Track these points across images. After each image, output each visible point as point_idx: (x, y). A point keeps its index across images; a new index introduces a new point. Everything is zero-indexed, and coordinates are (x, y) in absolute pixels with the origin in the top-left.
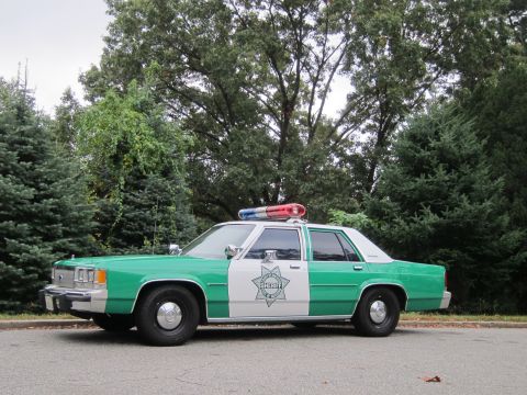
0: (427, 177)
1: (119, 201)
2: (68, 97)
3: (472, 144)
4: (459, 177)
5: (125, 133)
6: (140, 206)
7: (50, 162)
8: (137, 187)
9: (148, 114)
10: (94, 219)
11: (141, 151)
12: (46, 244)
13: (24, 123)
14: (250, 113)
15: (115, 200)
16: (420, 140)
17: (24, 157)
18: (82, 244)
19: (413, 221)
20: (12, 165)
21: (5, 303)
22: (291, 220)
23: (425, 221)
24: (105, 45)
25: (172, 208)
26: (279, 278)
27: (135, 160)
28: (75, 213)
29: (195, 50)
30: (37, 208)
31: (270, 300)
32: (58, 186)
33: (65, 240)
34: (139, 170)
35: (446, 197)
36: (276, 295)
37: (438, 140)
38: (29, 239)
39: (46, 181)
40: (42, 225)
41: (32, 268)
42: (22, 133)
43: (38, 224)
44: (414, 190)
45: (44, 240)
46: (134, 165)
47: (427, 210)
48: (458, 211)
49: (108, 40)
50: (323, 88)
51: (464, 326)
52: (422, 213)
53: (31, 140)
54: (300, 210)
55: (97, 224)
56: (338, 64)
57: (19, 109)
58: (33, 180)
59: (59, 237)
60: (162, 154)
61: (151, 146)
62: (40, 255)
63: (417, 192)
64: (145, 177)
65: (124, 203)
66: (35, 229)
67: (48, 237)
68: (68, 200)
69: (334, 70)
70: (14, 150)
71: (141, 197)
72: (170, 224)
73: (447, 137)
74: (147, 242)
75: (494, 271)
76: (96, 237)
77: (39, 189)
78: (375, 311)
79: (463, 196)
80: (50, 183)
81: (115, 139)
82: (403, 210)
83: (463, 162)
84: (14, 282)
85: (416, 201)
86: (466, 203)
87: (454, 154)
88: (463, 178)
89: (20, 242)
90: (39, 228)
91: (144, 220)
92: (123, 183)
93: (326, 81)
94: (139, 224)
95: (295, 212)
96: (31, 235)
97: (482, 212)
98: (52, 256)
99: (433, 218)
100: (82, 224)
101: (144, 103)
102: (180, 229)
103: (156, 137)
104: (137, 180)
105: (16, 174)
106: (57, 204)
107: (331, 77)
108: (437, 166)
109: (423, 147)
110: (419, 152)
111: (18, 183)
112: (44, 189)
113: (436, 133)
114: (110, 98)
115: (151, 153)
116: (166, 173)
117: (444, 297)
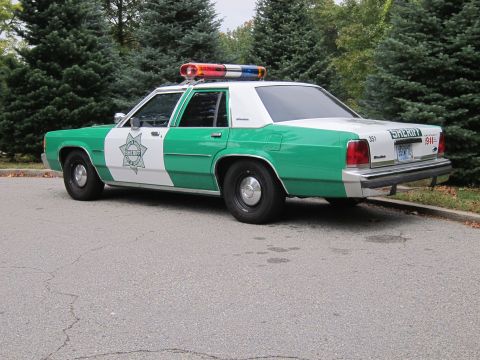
26: (139, 146)
31: (133, 167)
36: (136, 163)
95: (189, 72)
117: (343, 179)
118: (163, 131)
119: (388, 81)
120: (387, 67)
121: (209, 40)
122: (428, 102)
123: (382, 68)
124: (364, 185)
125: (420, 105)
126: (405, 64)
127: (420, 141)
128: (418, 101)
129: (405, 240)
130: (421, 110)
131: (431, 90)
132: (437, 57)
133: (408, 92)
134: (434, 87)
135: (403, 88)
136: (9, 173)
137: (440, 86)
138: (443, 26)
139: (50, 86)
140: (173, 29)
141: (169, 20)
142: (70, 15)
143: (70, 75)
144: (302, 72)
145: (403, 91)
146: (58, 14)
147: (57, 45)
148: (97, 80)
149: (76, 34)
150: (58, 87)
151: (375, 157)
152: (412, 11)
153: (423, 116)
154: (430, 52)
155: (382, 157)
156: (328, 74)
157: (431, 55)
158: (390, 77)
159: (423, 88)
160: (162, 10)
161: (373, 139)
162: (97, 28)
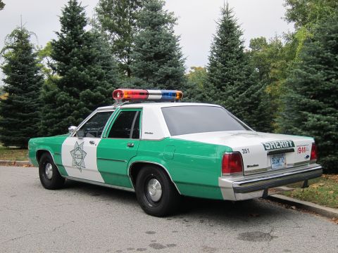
26: (82, 151)
31: (78, 167)
36: (81, 164)
95: (118, 96)
117: (220, 185)
118: (97, 141)
119: (296, 99)
120: (295, 89)
121: (176, 72)
122: (324, 114)
123: (292, 90)
124: (236, 190)
125: (318, 116)
126: (308, 87)
127: (293, 150)
128: (317, 113)
129: (272, 237)
130: (319, 120)
131: (327, 105)
132: (331, 82)
133: (309, 107)
134: (328, 103)
135: (306, 104)
136: (25, 164)
137: (333, 102)
138: (336, 59)
139: (71, 103)
140: (152, 65)
141: (150, 59)
142: (86, 56)
143: (84, 96)
144: (241, 93)
145: (307, 106)
146: (78, 56)
147: (77, 76)
148: (104, 99)
149: (90, 69)
150: (76, 104)
151: (248, 166)
152: (313, 49)
153: (320, 124)
154: (326, 78)
155: (254, 166)
156: (260, 94)
157: (326, 80)
158: (298, 96)
159: (321, 104)
160: (145, 52)
161: (246, 151)
162: (108, 65)
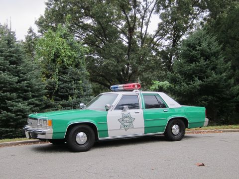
0: (196, 64)
1: (56, 80)
2: (31, 31)
3: (216, 47)
4: (211, 63)
5: (57, 49)
6: (66, 82)
7: (24, 64)
8: (64, 73)
9: (67, 39)
10: (46, 89)
11: (65, 56)
12: (25, 102)
13: (11, 47)
14: (114, 34)
15: (55, 79)
16: (192, 46)
17: (12, 63)
18: (41, 101)
19: (190, 84)
20: (7, 67)
21: (8, 129)
22: (134, 91)
23: (196, 84)
24: (46, 6)
25: (81, 82)
26: (130, 118)
27: (62, 60)
28: (37, 87)
29: (87, 7)
30: (19, 86)
31: (126, 128)
32: (28, 75)
33: (33, 99)
34: (64, 65)
35: (205, 72)
36: (129, 126)
37: (200, 46)
38: (17, 100)
39: (23, 73)
40: (22, 93)
41: (19, 113)
42: (10, 52)
43: (20, 93)
44: (190, 69)
45: (23, 100)
46: (62, 63)
47: (196, 79)
48: (211, 79)
49: (47, 4)
50: (147, 21)
51: (215, 132)
52: (194, 80)
53: (15, 55)
54: (138, 86)
55: (47, 91)
56: (153, 9)
57: (8, 40)
58: (17, 73)
59: (30, 98)
60: (75, 57)
61: (69, 54)
62: (22, 107)
63: (191, 70)
64: (68, 68)
65: (58, 80)
66: (19, 95)
67: (25, 99)
68: (34, 81)
69: (152, 12)
70: (7, 60)
71: (66, 77)
72: (80, 89)
73: (204, 45)
74: (70, 98)
75: (228, 104)
76: (47, 97)
77: (20, 77)
78: (174, 129)
79: (212, 71)
80: (25, 74)
81: (53, 52)
82: (185, 79)
83: (212, 56)
84: (11, 120)
85: (191, 74)
86: (214, 75)
87: (208, 52)
88: (212, 63)
89: (13, 102)
90: (21, 95)
91: (68, 88)
92: (57, 71)
93: (148, 18)
94: (66, 90)
95: (136, 87)
96: (18, 98)
97: (221, 78)
98: (28, 107)
99: (199, 82)
100: (40, 91)
101: (65, 34)
102: (85, 91)
103: (72, 49)
104: (64, 70)
105: (9, 71)
106: (28, 83)
107: (150, 15)
108: (200, 58)
109: (193, 50)
110: (192, 52)
111: (10, 75)
112: (22, 77)
113: (199, 43)
114: (50, 33)
115: (70, 57)
116: (77, 66)
117: (205, 121)
